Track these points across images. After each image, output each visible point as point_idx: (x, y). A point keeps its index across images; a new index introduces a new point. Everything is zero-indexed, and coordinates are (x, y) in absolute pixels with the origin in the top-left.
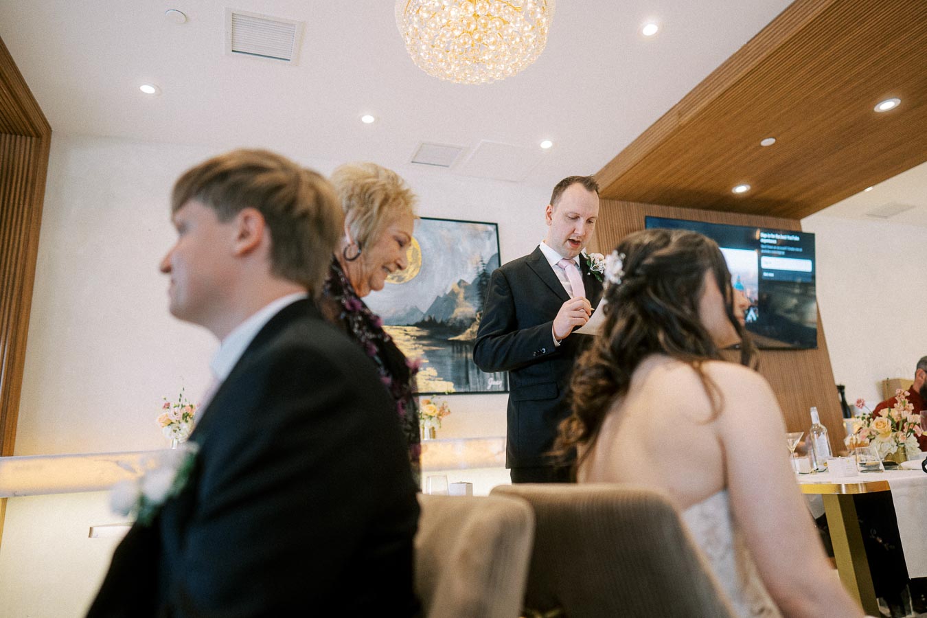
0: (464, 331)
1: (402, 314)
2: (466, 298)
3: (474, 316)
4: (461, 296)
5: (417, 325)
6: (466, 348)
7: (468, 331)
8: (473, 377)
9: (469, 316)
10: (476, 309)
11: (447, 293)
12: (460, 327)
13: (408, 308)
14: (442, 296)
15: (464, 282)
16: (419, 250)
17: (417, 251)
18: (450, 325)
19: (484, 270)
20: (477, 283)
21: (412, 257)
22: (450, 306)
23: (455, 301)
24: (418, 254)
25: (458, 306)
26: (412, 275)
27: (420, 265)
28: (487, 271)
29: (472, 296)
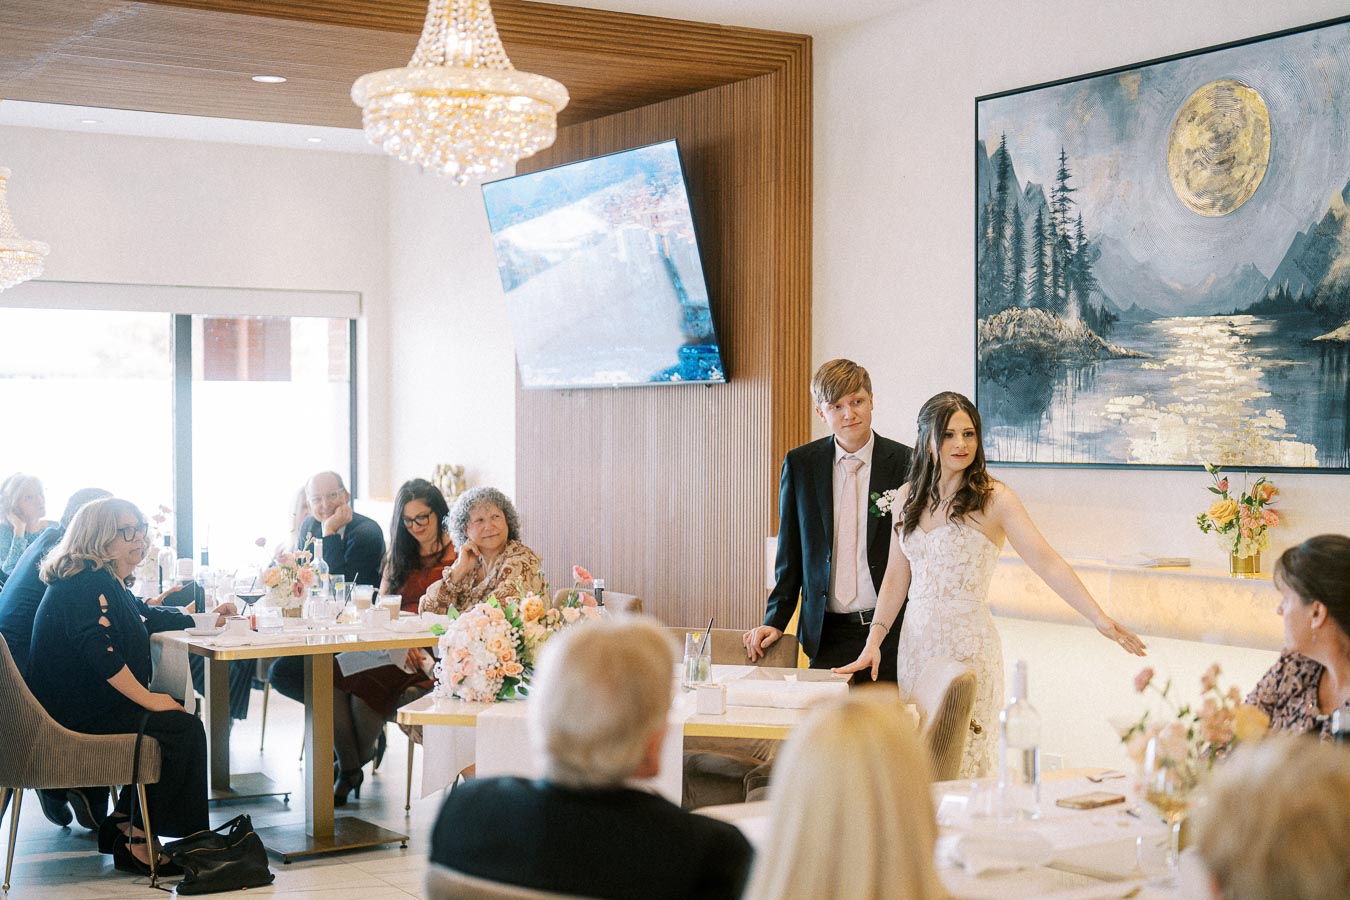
0: (1348, 317)
1: (1227, 286)
5: (1254, 310)
11: (1318, 223)
12: (1340, 308)
13: (1238, 271)
14: (1306, 232)
16: (1267, 124)
17: (1262, 126)
18: (1320, 302)
21: (1253, 143)
22: (1322, 255)
23: (1333, 240)
24: (1264, 134)
25: (1339, 253)
26: (1249, 188)
27: (1267, 159)
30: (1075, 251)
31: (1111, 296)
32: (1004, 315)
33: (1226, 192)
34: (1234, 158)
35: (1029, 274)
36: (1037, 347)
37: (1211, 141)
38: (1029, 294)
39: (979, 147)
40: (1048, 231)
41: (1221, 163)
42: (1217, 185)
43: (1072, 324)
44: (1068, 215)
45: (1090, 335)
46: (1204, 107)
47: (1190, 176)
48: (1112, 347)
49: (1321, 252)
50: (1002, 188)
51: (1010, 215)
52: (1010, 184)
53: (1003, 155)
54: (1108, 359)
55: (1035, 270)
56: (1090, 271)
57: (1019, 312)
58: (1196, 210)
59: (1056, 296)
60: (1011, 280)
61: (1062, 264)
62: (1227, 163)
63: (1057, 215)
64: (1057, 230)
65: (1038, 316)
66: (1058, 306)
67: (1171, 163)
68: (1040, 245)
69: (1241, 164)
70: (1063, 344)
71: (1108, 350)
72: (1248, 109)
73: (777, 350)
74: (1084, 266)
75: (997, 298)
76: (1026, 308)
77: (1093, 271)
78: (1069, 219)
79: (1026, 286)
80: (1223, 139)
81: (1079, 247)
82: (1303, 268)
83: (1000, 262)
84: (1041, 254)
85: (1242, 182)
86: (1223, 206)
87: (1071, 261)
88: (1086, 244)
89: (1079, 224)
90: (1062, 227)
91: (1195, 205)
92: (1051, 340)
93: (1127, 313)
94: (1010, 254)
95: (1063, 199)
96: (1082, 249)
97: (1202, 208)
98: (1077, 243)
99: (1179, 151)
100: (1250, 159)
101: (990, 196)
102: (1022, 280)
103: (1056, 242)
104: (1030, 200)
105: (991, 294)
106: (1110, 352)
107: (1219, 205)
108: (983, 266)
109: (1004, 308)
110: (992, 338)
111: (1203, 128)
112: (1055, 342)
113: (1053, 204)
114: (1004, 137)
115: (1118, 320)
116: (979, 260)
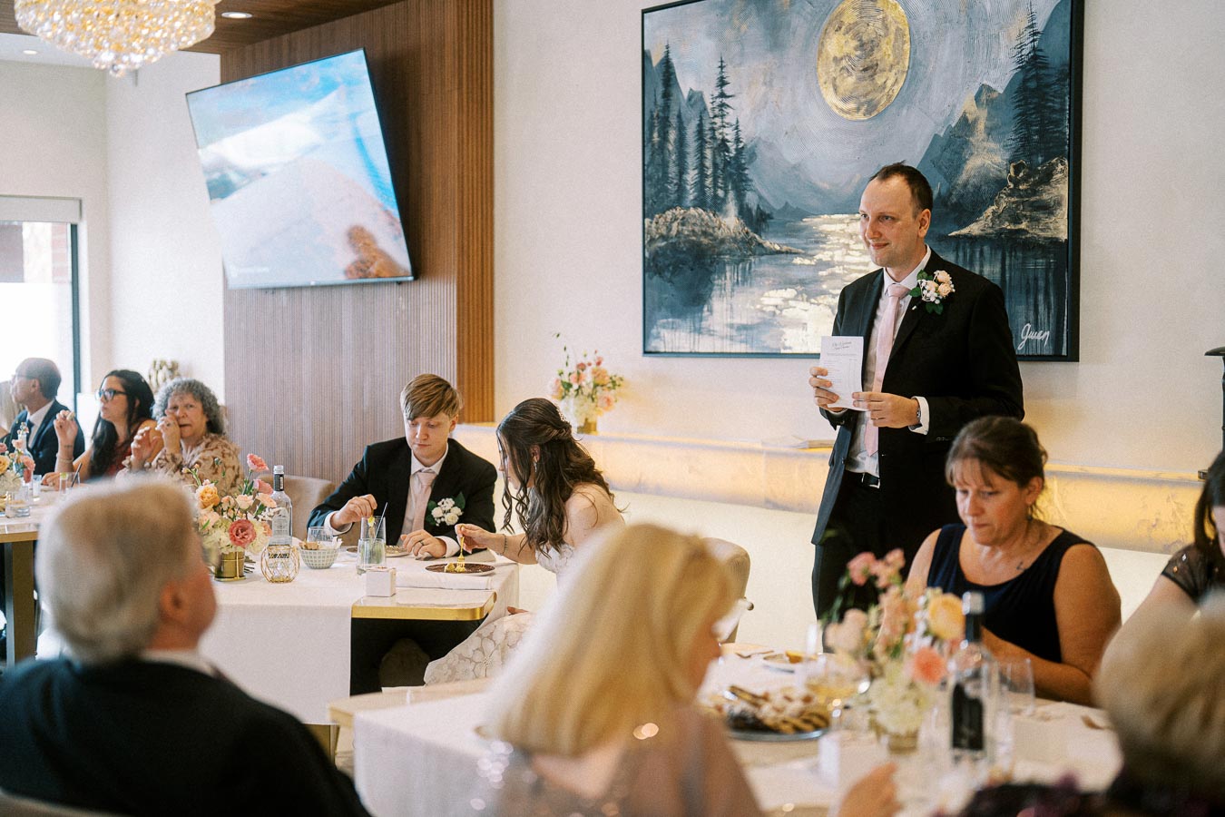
0: (980, 213)
2: (990, 131)
3: (1004, 174)
4: (981, 126)
6: (982, 253)
7: (989, 212)
9: (993, 173)
10: (1007, 156)
11: (953, 125)
12: (967, 207)
14: (942, 135)
15: (990, 89)
16: (907, 32)
17: (903, 34)
18: (954, 199)
19: (1034, 49)
20: (1016, 87)
21: (894, 51)
22: (957, 156)
23: (966, 142)
24: (904, 43)
25: (972, 154)
26: (891, 93)
27: (907, 64)
28: (1041, 50)
29: (1004, 124)
30: (733, 154)
31: (765, 194)
32: (669, 214)
33: (869, 97)
34: (877, 65)
35: (691, 176)
36: (699, 244)
37: (856, 49)
38: (691, 195)
39: (645, 56)
40: (708, 136)
41: (865, 70)
42: (861, 91)
43: (730, 222)
44: (726, 120)
45: (747, 233)
46: (850, 17)
47: (838, 82)
48: (767, 244)
49: (956, 153)
50: (666, 95)
51: (674, 121)
52: (673, 91)
53: (667, 64)
54: (763, 255)
55: (696, 171)
56: (746, 172)
57: (682, 211)
58: (842, 115)
59: (716, 196)
60: (675, 181)
61: (721, 166)
62: (870, 70)
63: (717, 120)
64: (717, 134)
65: (700, 215)
66: (717, 206)
67: (820, 70)
68: (701, 149)
69: (883, 70)
70: (722, 241)
71: (763, 247)
72: (890, 19)
73: (462, 248)
74: (741, 168)
75: (662, 198)
76: (688, 208)
77: (749, 172)
78: (727, 124)
79: (688, 187)
80: (867, 47)
81: (736, 150)
82: (940, 168)
83: (665, 165)
84: (702, 157)
85: (884, 88)
86: (867, 110)
87: (729, 162)
88: (743, 147)
89: (737, 128)
90: (721, 131)
91: (842, 110)
92: (711, 238)
93: (779, 211)
94: (674, 157)
95: (722, 105)
96: (739, 151)
97: (848, 112)
98: (734, 147)
99: (827, 58)
100: (892, 66)
101: (655, 103)
102: (685, 181)
103: (715, 145)
104: (692, 106)
105: (657, 195)
106: (765, 249)
107: (863, 109)
108: (650, 169)
109: (669, 208)
110: (657, 236)
111: (849, 36)
112: (715, 239)
113: (713, 109)
114: (667, 47)
115: (772, 218)
116: (646, 163)
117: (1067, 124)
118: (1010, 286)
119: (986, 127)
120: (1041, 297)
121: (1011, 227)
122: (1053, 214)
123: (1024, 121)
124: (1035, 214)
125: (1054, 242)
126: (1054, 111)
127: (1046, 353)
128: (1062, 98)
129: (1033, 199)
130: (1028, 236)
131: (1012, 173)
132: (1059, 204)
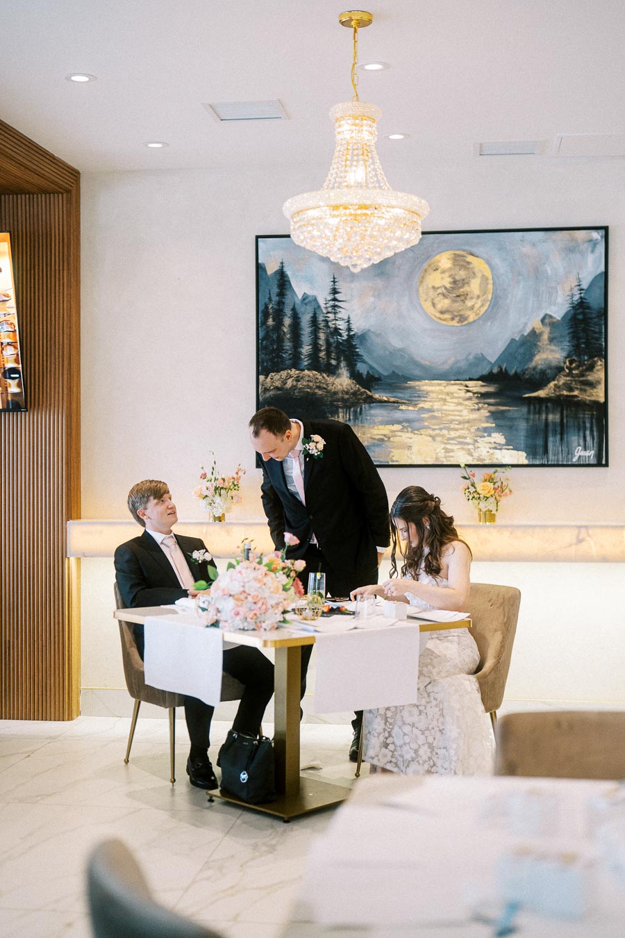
0: (546, 385)
1: (463, 365)
2: (551, 340)
3: (562, 364)
4: (546, 336)
5: (482, 378)
6: (547, 407)
7: (552, 384)
8: (554, 446)
9: (554, 363)
10: (564, 354)
11: (525, 334)
12: (541, 379)
13: (471, 357)
14: (517, 339)
15: (551, 317)
16: (490, 277)
17: (487, 279)
18: (527, 377)
19: (581, 298)
20: (569, 317)
21: (480, 288)
22: (529, 352)
23: (536, 345)
24: (488, 284)
25: (539, 351)
26: (478, 312)
27: (490, 297)
28: (585, 299)
29: (561, 336)
30: (345, 337)
31: (375, 366)
32: (284, 374)
33: (461, 313)
34: (467, 294)
35: (306, 349)
36: (315, 394)
37: (450, 283)
38: (306, 361)
39: (259, 268)
40: (322, 325)
41: (458, 296)
42: (455, 308)
43: (343, 381)
44: (339, 316)
45: (358, 389)
46: (445, 264)
47: (436, 301)
48: (377, 396)
49: (528, 350)
51: (288, 312)
52: (288, 293)
53: (282, 274)
54: (373, 402)
55: (310, 347)
56: (357, 350)
57: (298, 372)
58: (440, 321)
59: (329, 364)
60: (290, 352)
61: (334, 345)
62: (462, 297)
63: (329, 315)
64: (330, 324)
65: (314, 375)
66: (331, 370)
67: (421, 292)
68: (315, 333)
69: (472, 298)
70: (335, 393)
71: (373, 398)
72: (477, 269)
74: (352, 347)
75: (277, 362)
76: (303, 370)
77: (360, 351)
78: (340, 318)
79: (303, 357)
80: (459, 283)
81: (348, 335)
82: (517, 358)
83: (280, 340)
84: (316, 338)
85: (474, 308)
86: (459, 320)
87: (341, 343)
88: (354, 335)
89: (348, 321)
90: (334, 322)
91: (440, 319)
92: (325, 390)
93: (387, 376)
94: (288, 336)
95: (334, 307)
96: (350, 337)
97: (445, 320)
98: (347, 333)
99: (427, 286)
100: (479, 296)
101: (270, 299)
102: (300, 353)
103: (328, 331)
104: (306, 304)
105: (271, 360)
106: (375, 399)
107: (457, 319)
108: (264, 342)
109: (284, 370)
110: (272, 388)
111: (443, 275)
112: (328, 392)
113: (326, 308)
114: (282, 263)
115: (381, 380)
116: (260, 338)
117: (603, 340)
118: (567, 426)
119: (549, 337)
120: (588, 433)
121: (568, 394)
122: (595, 387)
123: (575, 336)
124: (583, 387)
125: (596, 403)
126: (595, 332)
127: (592, 462)
128: (601, 325)
129: (582, 379)
130: (579, 399)
131: (568, 363)
132: (599, 382)
